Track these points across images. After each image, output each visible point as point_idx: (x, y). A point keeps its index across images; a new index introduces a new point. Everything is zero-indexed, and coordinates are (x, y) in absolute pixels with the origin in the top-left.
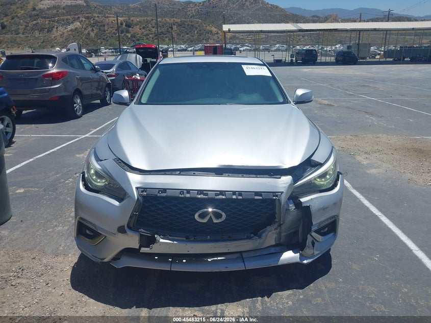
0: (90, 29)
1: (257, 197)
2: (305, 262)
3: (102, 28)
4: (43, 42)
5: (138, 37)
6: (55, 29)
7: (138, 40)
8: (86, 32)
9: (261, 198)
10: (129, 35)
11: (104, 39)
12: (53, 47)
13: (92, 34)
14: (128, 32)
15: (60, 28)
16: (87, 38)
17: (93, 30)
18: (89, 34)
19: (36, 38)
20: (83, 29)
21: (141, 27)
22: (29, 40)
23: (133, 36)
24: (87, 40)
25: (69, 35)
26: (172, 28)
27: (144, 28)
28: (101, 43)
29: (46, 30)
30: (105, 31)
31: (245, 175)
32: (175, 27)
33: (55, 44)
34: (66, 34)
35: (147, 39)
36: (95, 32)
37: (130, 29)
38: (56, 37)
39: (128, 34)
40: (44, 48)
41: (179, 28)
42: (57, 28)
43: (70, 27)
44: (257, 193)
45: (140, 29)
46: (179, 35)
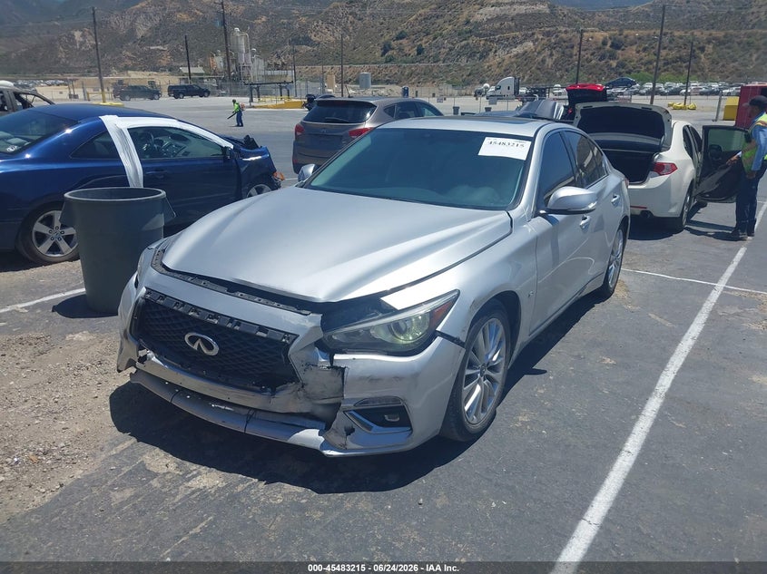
0: (547, 52)
1: (259, 334)
2: (328, 452)
3: (568, 51)
4: (470, 75)
5: (630, 66)
6: (491, 54)
7: (629, 72)
8: (541, 58)
9: (265, 335)
10: (614, 63)
11: (567, 70)
12: (482, 82)
13: (549, 62)
14: (613, 57)
15: (499, 52)
16: (539, 69)
17: (551, 55)
18: (543, 61)
19: (461, 69)
20: (536, 54)
21: (641, 49)
22: (450, 71)
23: (621, 65)
24: (538, 72)
25: (512, 63)
26: (702, 49)
27: (645, 49)
28: (562, 77)
29: (478, 55)
30: (571, 57)
31: (262, 300)
32: (709, 48)
33: (487, 79)
34: (507, 62)
35: (648, 70)
36: (554, 58)
37: (619, 51)
38: (491, 66)
39: (611, 62)
40: (469, 84)
41: (718, 48)
42: (496, 52)
43: (515, 51)
44: (262, 328)
45: (638, 52)
46: (714, 62)
